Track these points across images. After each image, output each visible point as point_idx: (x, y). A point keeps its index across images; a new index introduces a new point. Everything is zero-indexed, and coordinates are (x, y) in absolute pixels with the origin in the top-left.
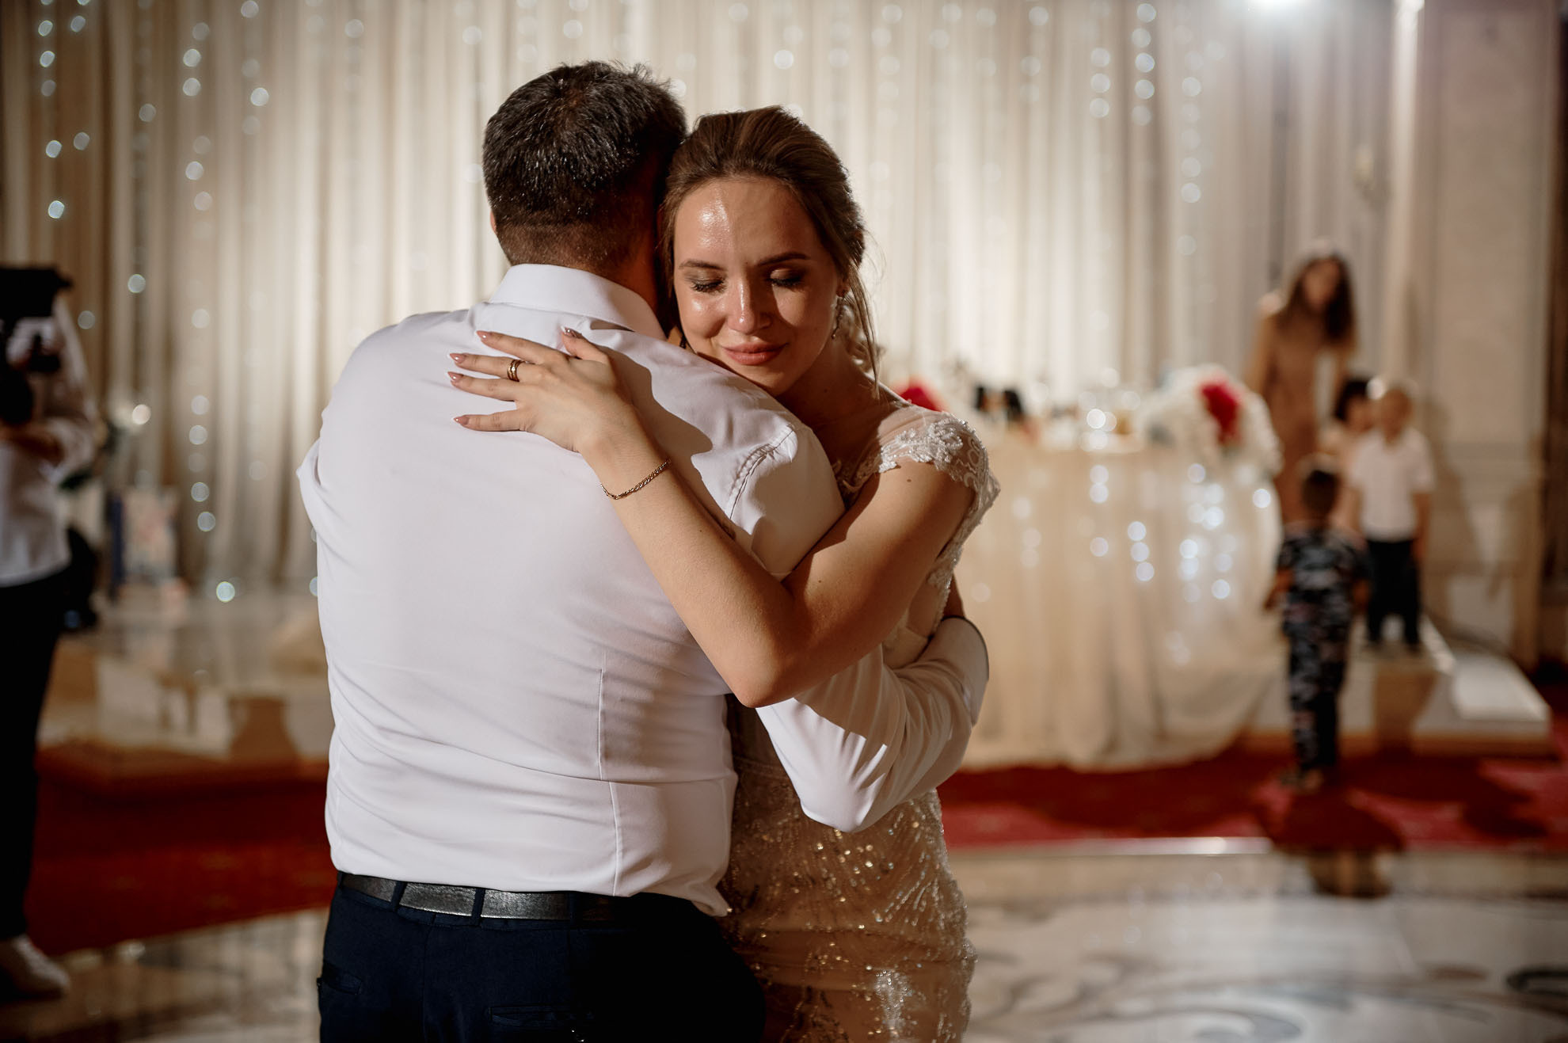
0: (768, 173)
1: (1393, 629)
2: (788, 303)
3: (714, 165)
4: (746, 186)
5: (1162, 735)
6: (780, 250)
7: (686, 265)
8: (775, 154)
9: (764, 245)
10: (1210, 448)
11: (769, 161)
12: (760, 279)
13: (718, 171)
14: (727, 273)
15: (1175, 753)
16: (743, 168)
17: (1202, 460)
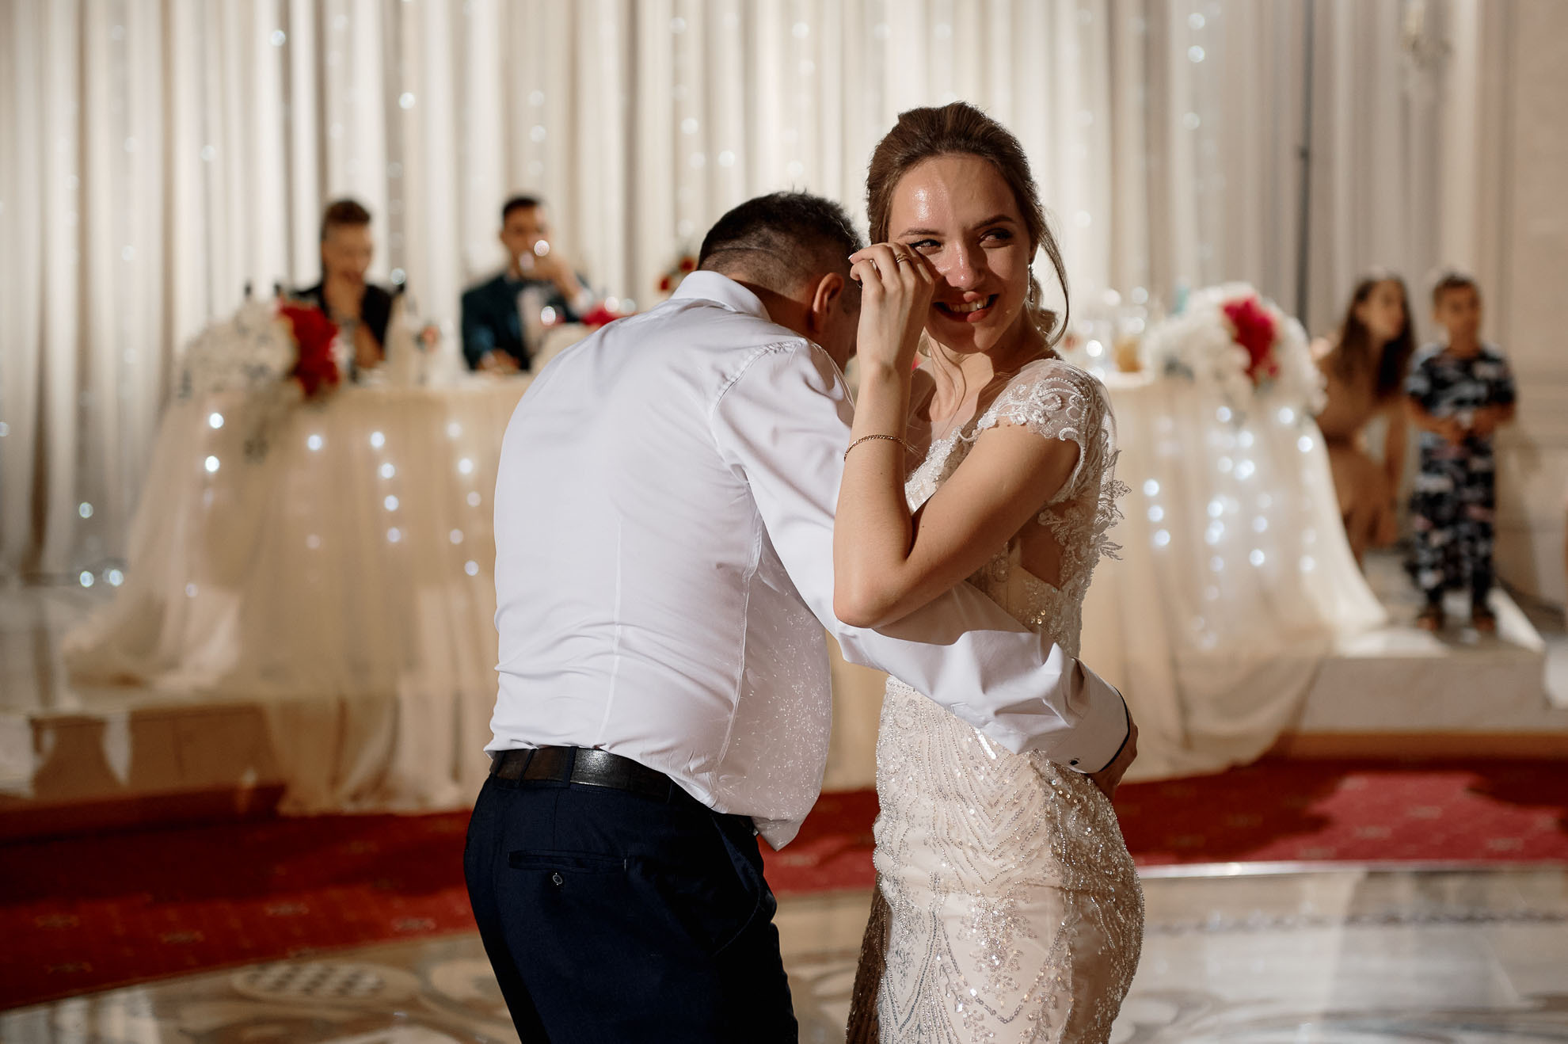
0: (976, 151)
1: (1458, 605)
2: (998, 259)
3: (928, 146)
4: (959, 162)
5: (1188, 741)
6: (991, 215)
7: (906, 234)
8: (980, 134)
9: (977, 211)
10: (1240, 383)
11: (976, 140)
12: (973, 241)
13: (931, 151)
14: (945, 238)
15: (1207, 762)
16: (953, 148)
17: (1229, 399)
